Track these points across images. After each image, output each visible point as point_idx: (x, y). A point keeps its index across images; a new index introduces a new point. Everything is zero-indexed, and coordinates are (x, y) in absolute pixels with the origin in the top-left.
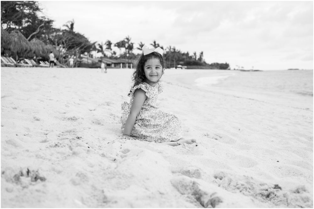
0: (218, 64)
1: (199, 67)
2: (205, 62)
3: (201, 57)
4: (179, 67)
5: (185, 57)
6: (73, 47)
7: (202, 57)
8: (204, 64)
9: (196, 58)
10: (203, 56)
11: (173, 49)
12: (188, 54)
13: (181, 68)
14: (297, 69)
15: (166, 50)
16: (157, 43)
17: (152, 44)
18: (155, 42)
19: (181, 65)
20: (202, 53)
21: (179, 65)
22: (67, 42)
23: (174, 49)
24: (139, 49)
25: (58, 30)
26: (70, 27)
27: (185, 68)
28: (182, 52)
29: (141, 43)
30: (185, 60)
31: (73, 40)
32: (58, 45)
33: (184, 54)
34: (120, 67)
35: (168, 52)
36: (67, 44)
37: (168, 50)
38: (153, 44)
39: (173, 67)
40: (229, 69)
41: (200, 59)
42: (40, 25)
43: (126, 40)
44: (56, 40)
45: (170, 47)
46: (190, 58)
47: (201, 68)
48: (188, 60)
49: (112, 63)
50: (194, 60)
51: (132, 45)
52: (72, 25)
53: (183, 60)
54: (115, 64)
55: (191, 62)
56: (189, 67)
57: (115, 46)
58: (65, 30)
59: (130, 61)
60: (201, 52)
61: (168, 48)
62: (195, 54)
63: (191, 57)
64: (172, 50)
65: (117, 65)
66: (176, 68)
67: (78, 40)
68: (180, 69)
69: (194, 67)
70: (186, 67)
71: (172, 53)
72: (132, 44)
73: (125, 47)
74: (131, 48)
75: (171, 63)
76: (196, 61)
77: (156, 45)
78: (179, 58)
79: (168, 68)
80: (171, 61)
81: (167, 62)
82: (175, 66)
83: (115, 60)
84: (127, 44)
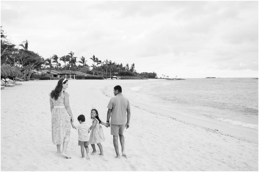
0: (146, 73)
1: (131, 77)
2: (136, 73)
3: (132, 68)
4: (114, 78)
5: (119, 68)
6: (28, 64)
9: (128, 68)
10: (134, 67)
11: (109, 62)
12: (121, 65)
13: (116, 78)
14: (214, 78)
15: (103, 63)
16: (95, 57)
17: (91, 58)
18: (94, 57)
19: (116, 75)
20: (133, 65)
21: (114, 75)
22: (24, 60)
23: (111, 62)
24: (80, 62)
26: (25, 46)
27: (120, 78)
28: (117, 64)
29: (83, 57)
30: (120, 71)
31: (29, 58)
32: (16, 62)
33: (118, 66)
34: (65, 77)
35: (105, 64)
36: (23, 62)
37: (105, 63)
38: (93, 58)
40: (157, 78)
41: (132, 70)
42: (5, 49)
43: (70, 55)
44: (14, 58)
45: (107, 60)
46: (123, 69)
47: (133, 79)
48: (122, 71)
49: (58, 74)
51: (75, 59)
52: (27, 45)
53: (117, 71)
54: (60, 74)
55: (125, 73)
56: (123, 77)
57: (61, 60)
58: (22, 50)
59: (73, 72)
60: (133, 64)
61: (105, 61)
62: (127, 65)
63: (124, 68)
65: (62, 75)
66: (112, 78)
67: (32, 58)
69: (127, 77)
70: (120, 77)
71: (109, 65)
73: (69, 60)
74: (74, 61)
75: (108, 74)
76: (128, 72)
77: (95, 59)
78: (114, 69)
79: (105, 78)
80: (108, 72)
81: (104, 73)
82: (111, 76)
83: (60, 71)
84: (70, 59)
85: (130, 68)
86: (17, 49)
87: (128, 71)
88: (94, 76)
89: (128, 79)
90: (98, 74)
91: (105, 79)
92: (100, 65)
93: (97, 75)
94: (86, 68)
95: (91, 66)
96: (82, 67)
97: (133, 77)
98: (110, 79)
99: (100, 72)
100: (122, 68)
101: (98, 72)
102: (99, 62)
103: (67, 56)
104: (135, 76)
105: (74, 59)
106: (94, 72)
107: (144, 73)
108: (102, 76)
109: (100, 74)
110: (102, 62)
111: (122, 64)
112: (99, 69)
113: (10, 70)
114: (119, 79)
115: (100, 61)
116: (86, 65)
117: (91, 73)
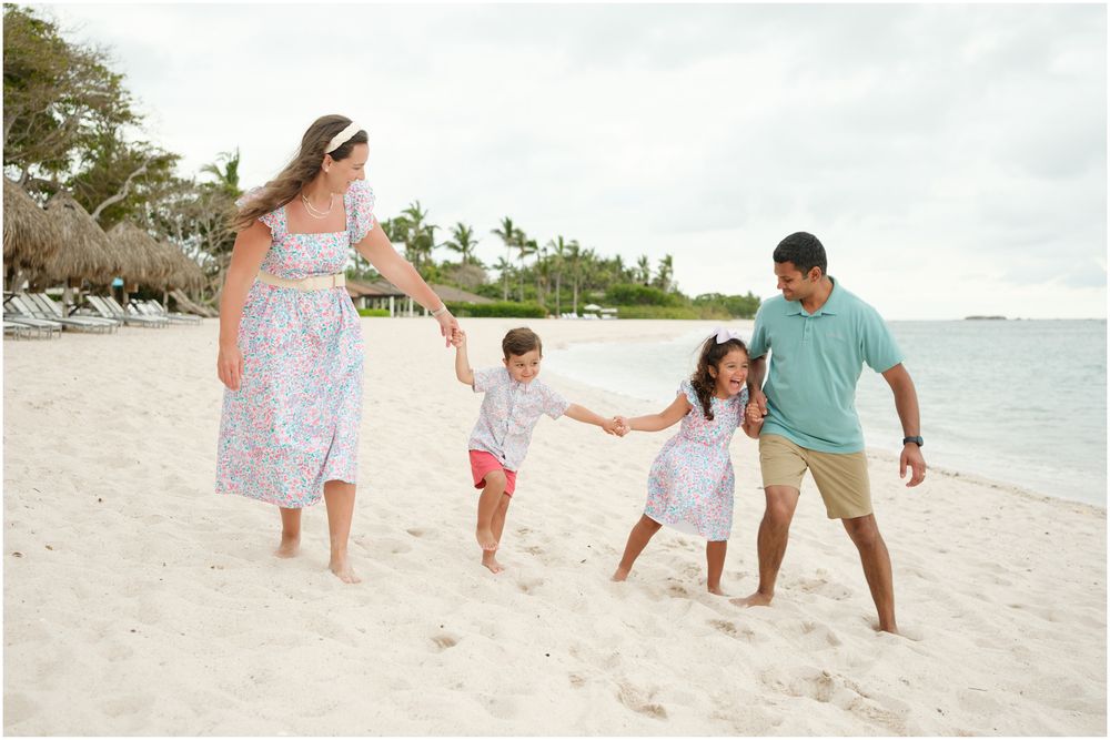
0: (720, 299)
1: (660, 309)
2: (678, 294)
3: (663, 275)
4: (589, 312)
5: (607, 274)
7: (668, 275)
8: (676, 300)
9: (646, 276)
10: (671, 272)
11: (569, 247)
12: (618, 262)
13: (598, 314)
14: (998, 318)
15: (545, 250)
16: (514, 228)
17: (498, 232)
18: (508, 225)
19: (597, 302)
20: (668, 262)
21: (588, 302)
22: (217, 228)
23: (576, 249)
24: (453, 246)
25: (187, 185)
26: (224, 172)
27: (612, 314)
28: (602, 258)
29: (461, 227)
30: (611, 286)
32: (186, 237)
33: (603, 265)
34: (388, 308)
35: (554, 256)
36: (215, 233)
37: (551, 251)
38: (503, 230)
39: (571, 311)
41: (662, 281)
42: (135, 171)
43: (409, 217)
44: (179, 218)
45: (560, 242)
46: (626, 276)
47: (667, 317)
48: (619, 284)
49: (361, 295)
50: (640, 285)
51: (431, 233)
52: (232, 167)
53: (602, 285)
54: (368, 296)
55: (632, 294)
56: (625, 309)
58: (212, 185)
60: (664, 258)
61: (553, 243)
62: (643, 263)
63: (630, 274)
64: (567, 252)
65: (376, 301)
66: (580, 313)
68: (595, 316)
69: (643, 309)
70: (614, 310)
71: (568, 259)
72: (430, 229)
73: (405, 239)
74: (425, 243)
75: (564, 297)
76: (646, 288)
77: (511, 235)
78: (588, 278)
79: (553, 312)
80: (564, 290)
81: (548, 293)
82: (575, 307)
83: (369, 284)
84: (411, 232)
85: (654, 272)
86: (189, 181)
87: (646, 285)
88: (505, 303)
89: (646, 317)
90: (522, 298)
91: (551, 316)
92: (530, 261)
93: (517, 300)
94: (474, 273)
95: (496, 267)
96: (456, 267)
97: (669, 310)
98: (575, 315)
99: (530, 288)
100: (621, 276)
101: (522, 290)
102: (527, 249)
103: (397, 221)
104: (674, 306)
105: (426, 233)
106: (506, 291)
107: (709, 295)
108: (541, 304)
109: (530, 296)
110: (540, 245)
111: (622, 258)
112: (527, 277)
113: (148, 253)
114: (608, 316)
115: (533, 244)
116: (472, 261)
117: (493, 293)
